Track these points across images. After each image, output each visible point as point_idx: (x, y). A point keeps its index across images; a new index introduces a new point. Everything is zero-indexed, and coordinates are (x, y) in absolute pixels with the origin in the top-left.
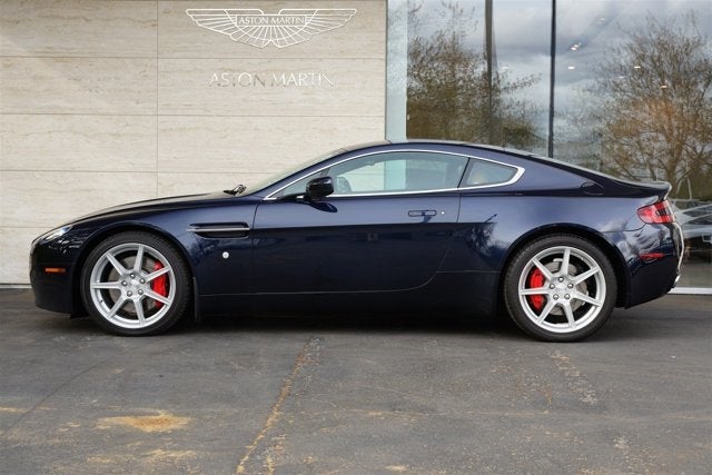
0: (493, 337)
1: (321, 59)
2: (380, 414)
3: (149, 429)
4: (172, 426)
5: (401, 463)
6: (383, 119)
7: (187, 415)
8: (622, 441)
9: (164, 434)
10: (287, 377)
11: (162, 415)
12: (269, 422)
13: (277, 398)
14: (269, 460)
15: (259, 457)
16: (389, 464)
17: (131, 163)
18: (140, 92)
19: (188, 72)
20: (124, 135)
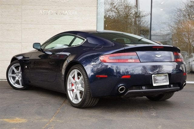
1: (76, 6)
2: (86, 118)
4: (19, 122)
6: (96, 26)
9: (17, 124)
10: (59, 107)
11: (17, 119)
13: (55, 113)
17: (13, 39)
18: (16, 16)
19: (32, 10)
20: (11, 30)
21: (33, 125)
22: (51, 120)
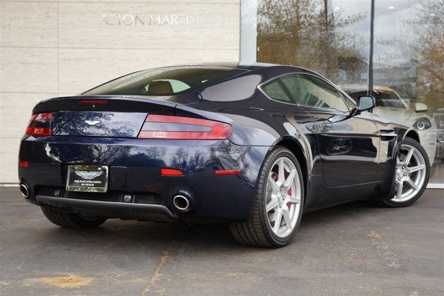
3: (63, 285)
4: (80, 284)
6: (238, 51)
7: (91, 276)
8: (415, 293)
9: (75, 289)
11: (72, 276)
13: (158, 264)
17: (38, 86)
18: (44, 29)
19: (83, 13)
20: (31, 63)
21: (114, 292)
22: (152, 281)
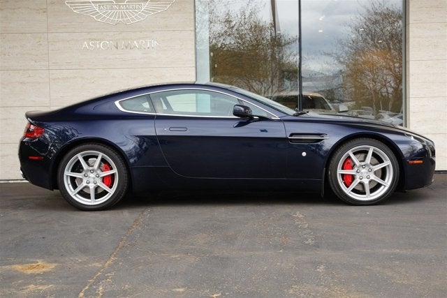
0: (260, 205)
1: (153, 31)
2: (177, 256)
3: (29, 272)
4: (44, 270)
5: (183, 287)
6: (194, 68)
7: (56, 262)
8: (322, 267)
9: (38, 275)
10: (124, 235)
11: (40, 262)
12: (107, 265)
13: (115, 249)
14: (101, 288)
15: (95, 287)
16: (175, 288)
18: (37, 55)
19: (68, 41)
20: (28, 83)
21: (71, 277)
22: (108, 263)
